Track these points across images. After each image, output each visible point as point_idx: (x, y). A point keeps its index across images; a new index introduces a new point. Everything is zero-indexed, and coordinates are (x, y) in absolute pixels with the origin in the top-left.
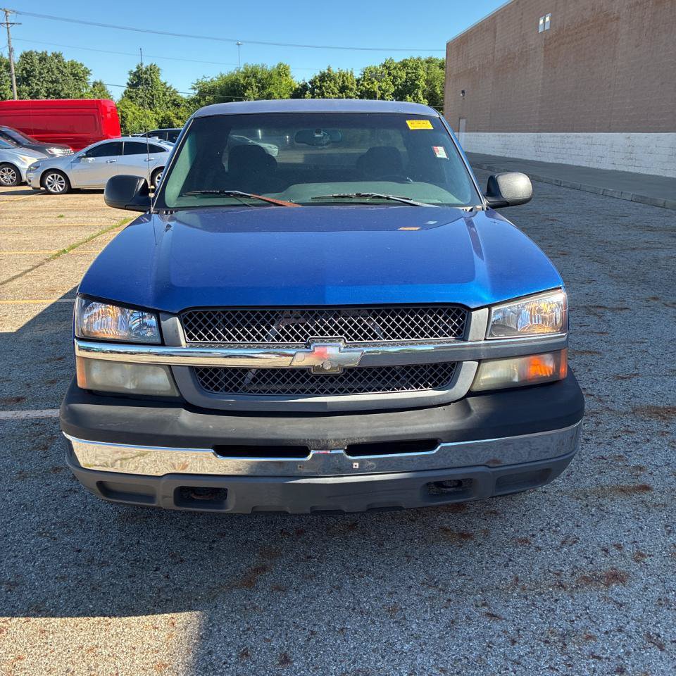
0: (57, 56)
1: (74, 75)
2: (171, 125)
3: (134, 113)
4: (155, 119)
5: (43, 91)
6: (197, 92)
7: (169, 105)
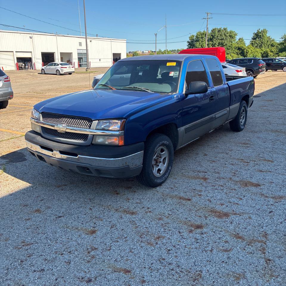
0: (225, 29)
1: (230, 36)
2: (267, 56)
3: (251, 51)
4: (261, 53)
5: (217, 43)
6: (283, 39)
7: (270, 46)
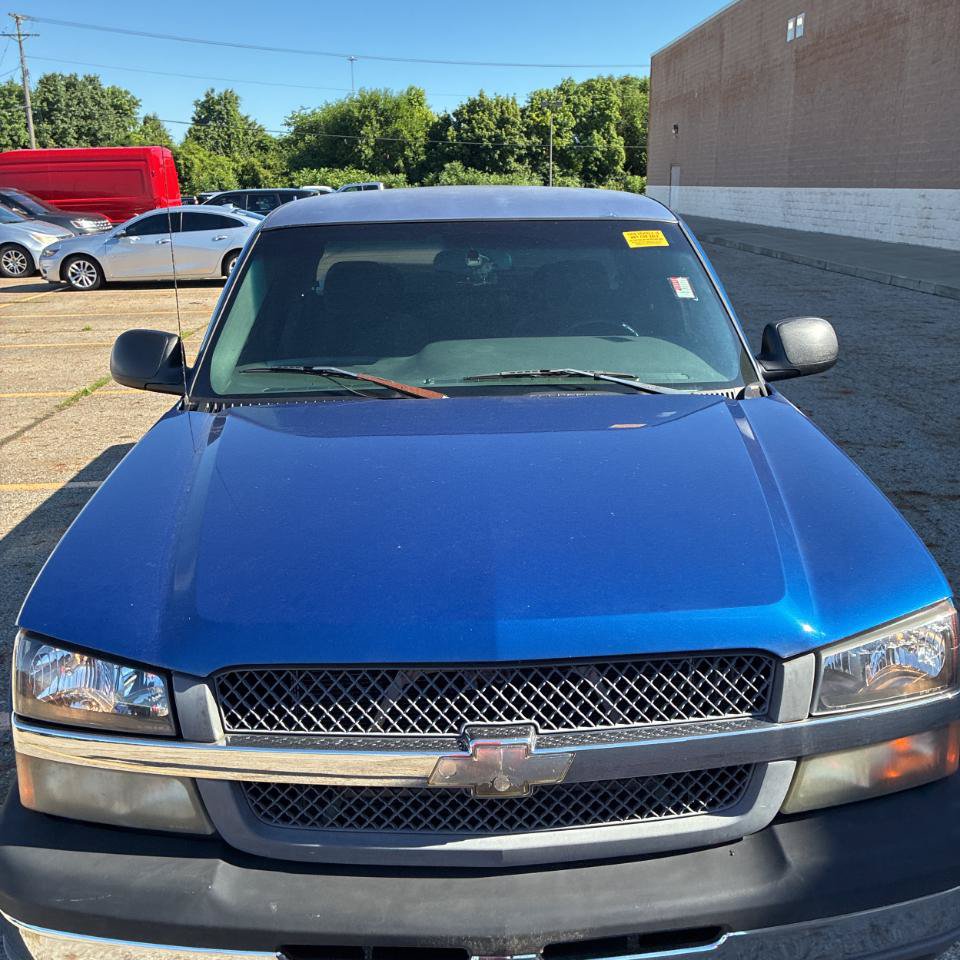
0: (91, 81)
1: (115, 107)
2: (256, 182)
3: (202, 161)
4: (233, 169)
5: (72, 131)
6: (292, 129)
7: (253, 148)
